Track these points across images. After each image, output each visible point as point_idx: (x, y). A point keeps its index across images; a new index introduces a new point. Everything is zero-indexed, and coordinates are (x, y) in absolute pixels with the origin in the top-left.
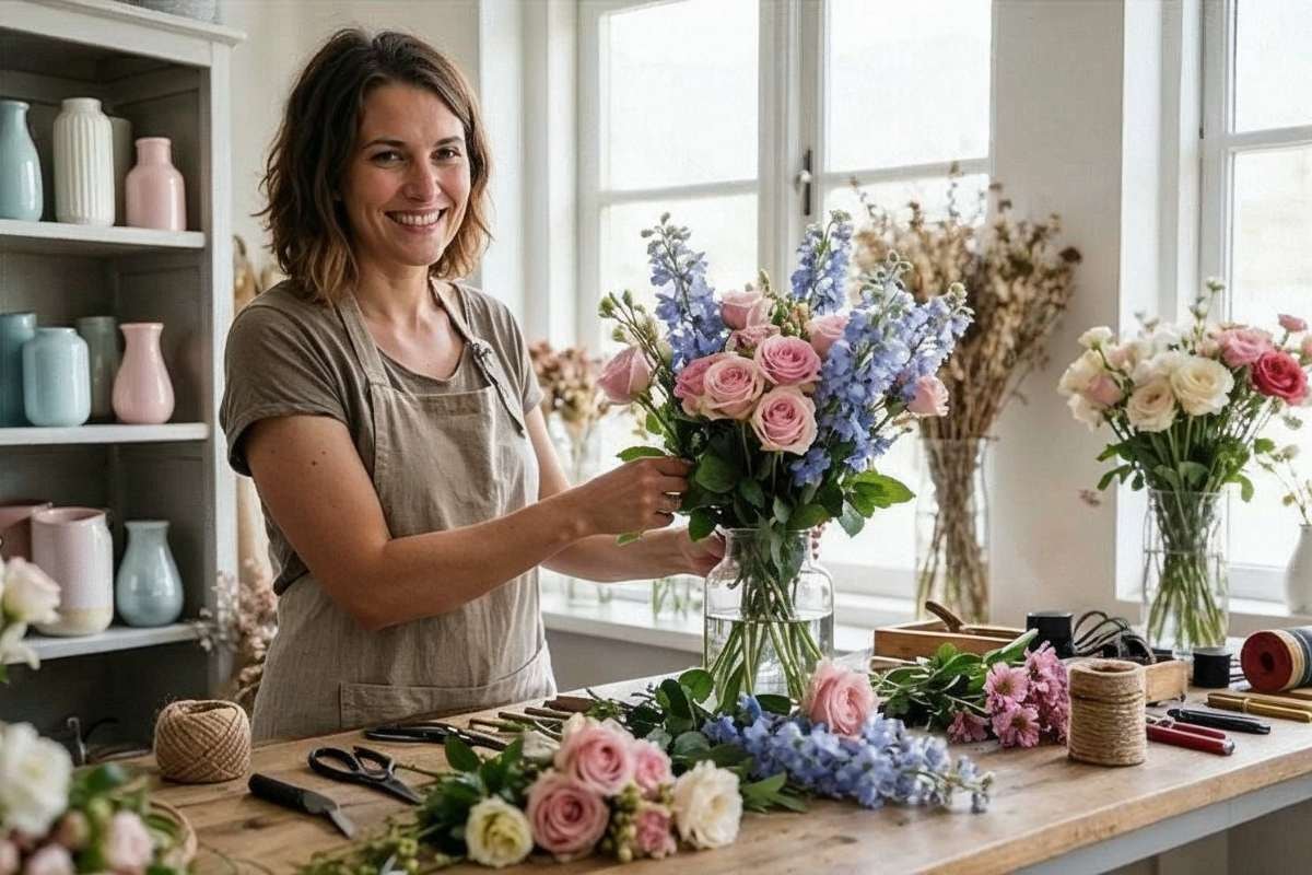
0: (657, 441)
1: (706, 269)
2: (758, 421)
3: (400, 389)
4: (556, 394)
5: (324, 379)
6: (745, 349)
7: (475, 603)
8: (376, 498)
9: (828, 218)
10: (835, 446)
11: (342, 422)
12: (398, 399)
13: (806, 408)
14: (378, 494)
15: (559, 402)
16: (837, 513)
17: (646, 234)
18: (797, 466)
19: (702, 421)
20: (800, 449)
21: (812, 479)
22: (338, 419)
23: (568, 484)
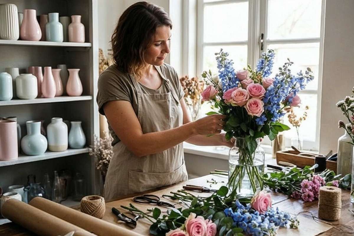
0: (217, 110)
1: (233, 64)
2: (247, 107)
3: (145, 93)
4: (189, 90)
5: (124, 91)
6: (244, 86)
7: (166, 151)
8: (138, 121)
9: (267, 51)
10: (269, 115)
11: (129, 101)
12: (144, 95)
13: (261, 104)
14: (139, 120)
15: (190, 93)
16: (268, 134)
17: (216, 54)
18: (257, 120)
19: (231, 106)
20: (258, 115)
21: (262, 124)
22: (128, 101)
23: (191, 120)
